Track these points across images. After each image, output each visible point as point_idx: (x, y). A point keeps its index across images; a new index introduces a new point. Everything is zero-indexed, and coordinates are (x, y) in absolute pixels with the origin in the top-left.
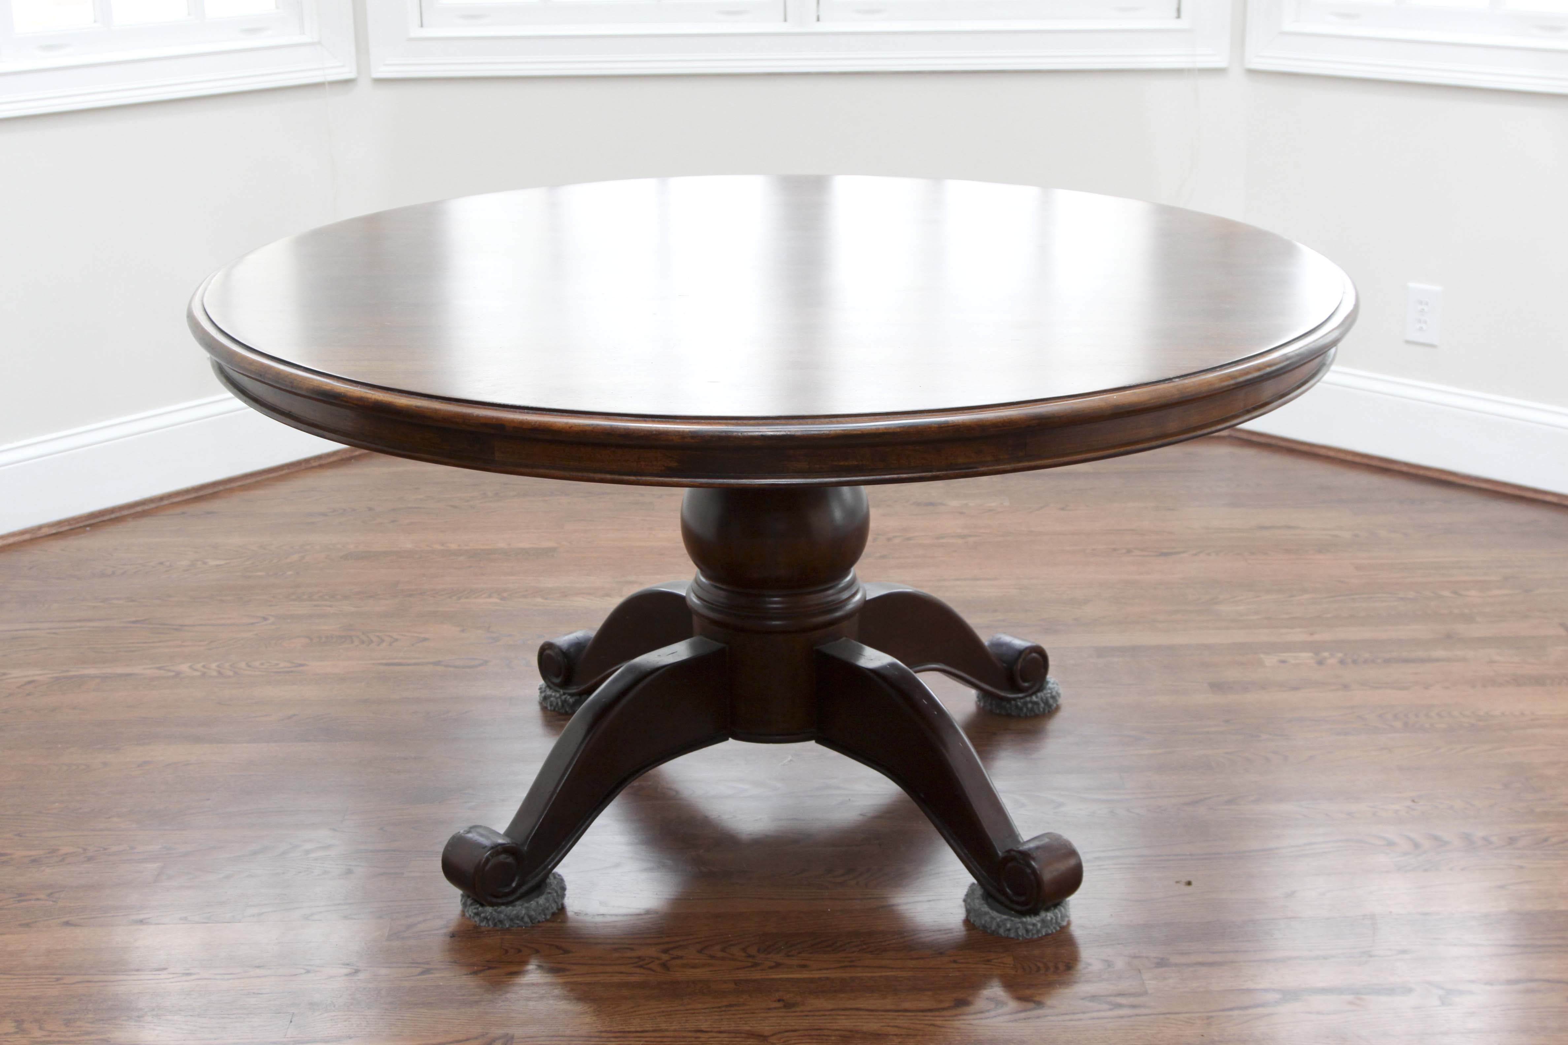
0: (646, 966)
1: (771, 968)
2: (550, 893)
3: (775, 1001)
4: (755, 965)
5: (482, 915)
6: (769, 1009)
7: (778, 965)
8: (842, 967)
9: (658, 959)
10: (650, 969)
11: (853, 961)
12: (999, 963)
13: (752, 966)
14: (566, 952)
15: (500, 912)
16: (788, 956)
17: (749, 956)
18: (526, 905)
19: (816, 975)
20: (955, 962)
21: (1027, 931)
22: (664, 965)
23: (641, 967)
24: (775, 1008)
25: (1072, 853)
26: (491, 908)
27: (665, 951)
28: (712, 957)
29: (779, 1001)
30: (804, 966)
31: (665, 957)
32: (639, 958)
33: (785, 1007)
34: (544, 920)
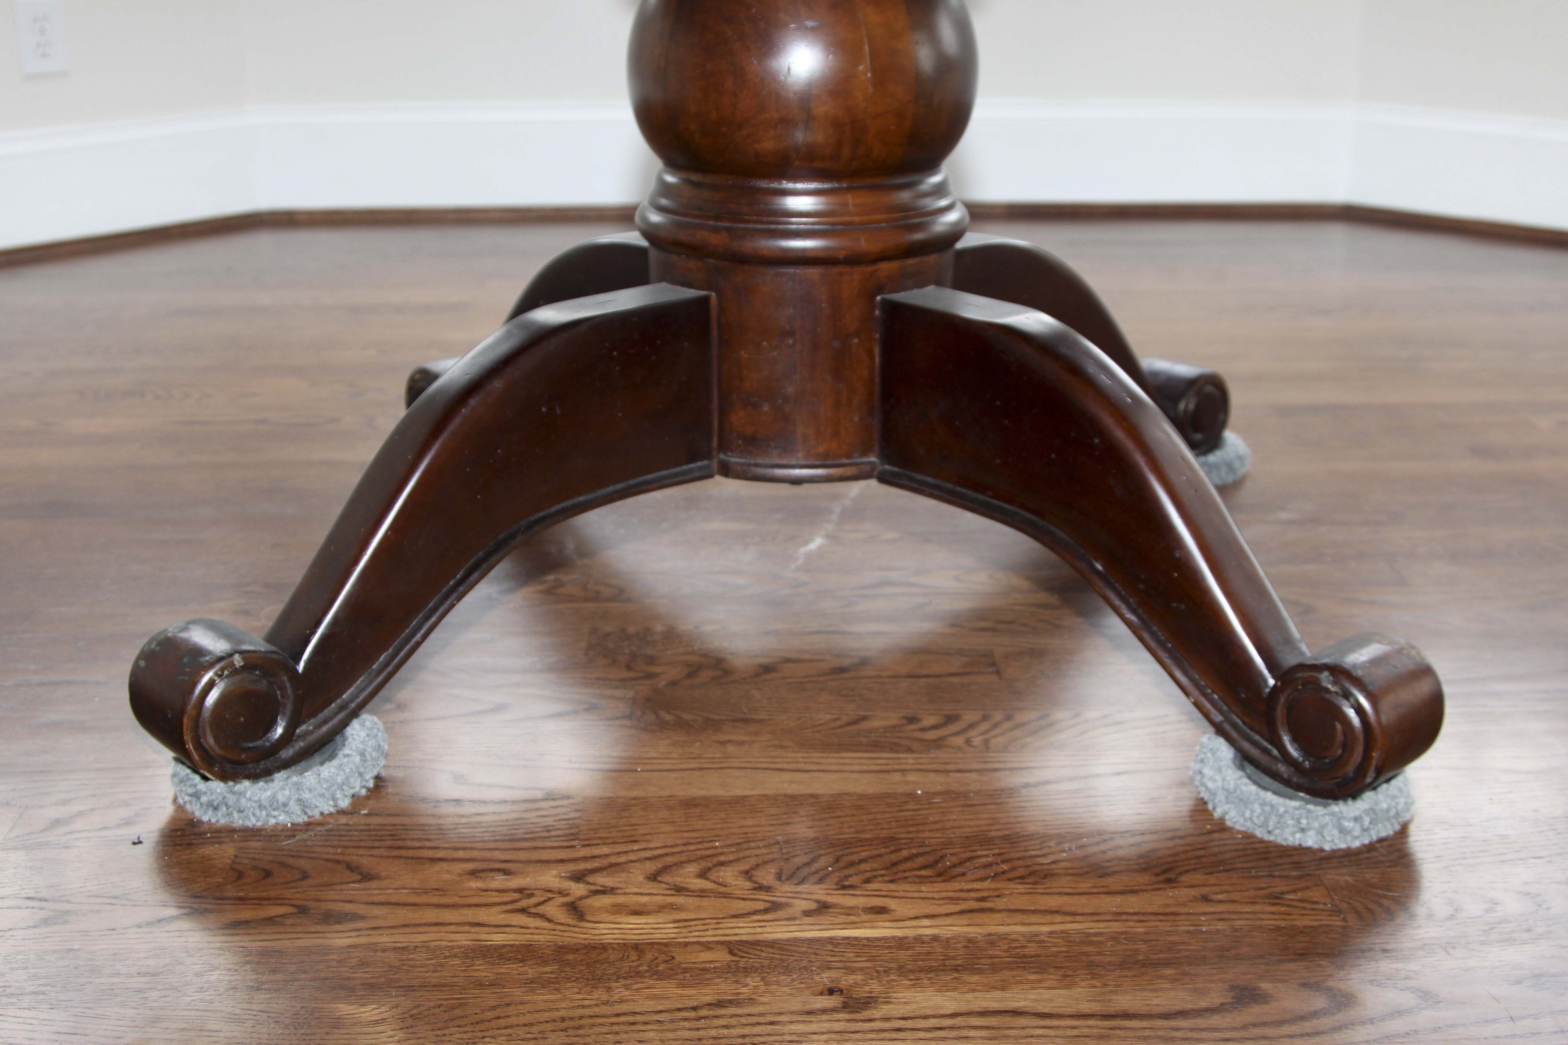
0: (533, 910)
1: (807, 913)
2: (348, 756)
3: (822, 994)
4: (775, 907)
5: (204, 799)
6: (810, 1013)
7: (823, 907)
8: (962, 912)
9: (562, 893)
10: (542, 916)
11: (983, 899)
12: (1301, 901)
13: (766, 911)
14: (367, 877)
15: (241, 794)
16: (844, 887)
17: (760, 888)
18: (295, 779)
19: (907, 931)
20: (1206, 899)
21: (1343, 831)
22: (575, 909)
23: (523, 911)
24: (824, 1011)
25: (1427, 671)
26: (222, 784)
27: (578, 877)
28: (679, 890)
29: (831, 992)
30: (882, 910)
31: (578, 889)
32: (520, 890)
33: (845, 1007)
34: (332, 810)
